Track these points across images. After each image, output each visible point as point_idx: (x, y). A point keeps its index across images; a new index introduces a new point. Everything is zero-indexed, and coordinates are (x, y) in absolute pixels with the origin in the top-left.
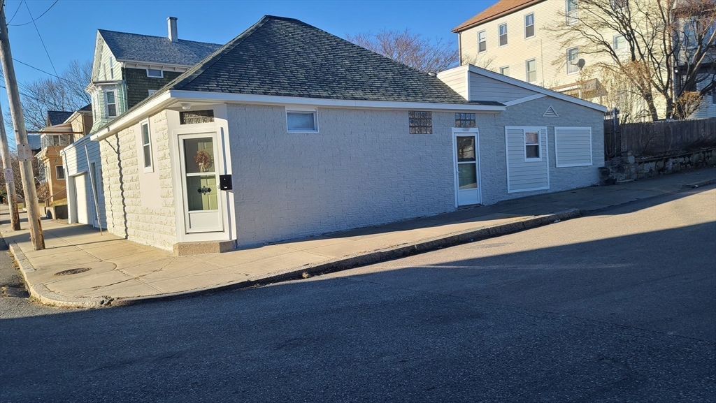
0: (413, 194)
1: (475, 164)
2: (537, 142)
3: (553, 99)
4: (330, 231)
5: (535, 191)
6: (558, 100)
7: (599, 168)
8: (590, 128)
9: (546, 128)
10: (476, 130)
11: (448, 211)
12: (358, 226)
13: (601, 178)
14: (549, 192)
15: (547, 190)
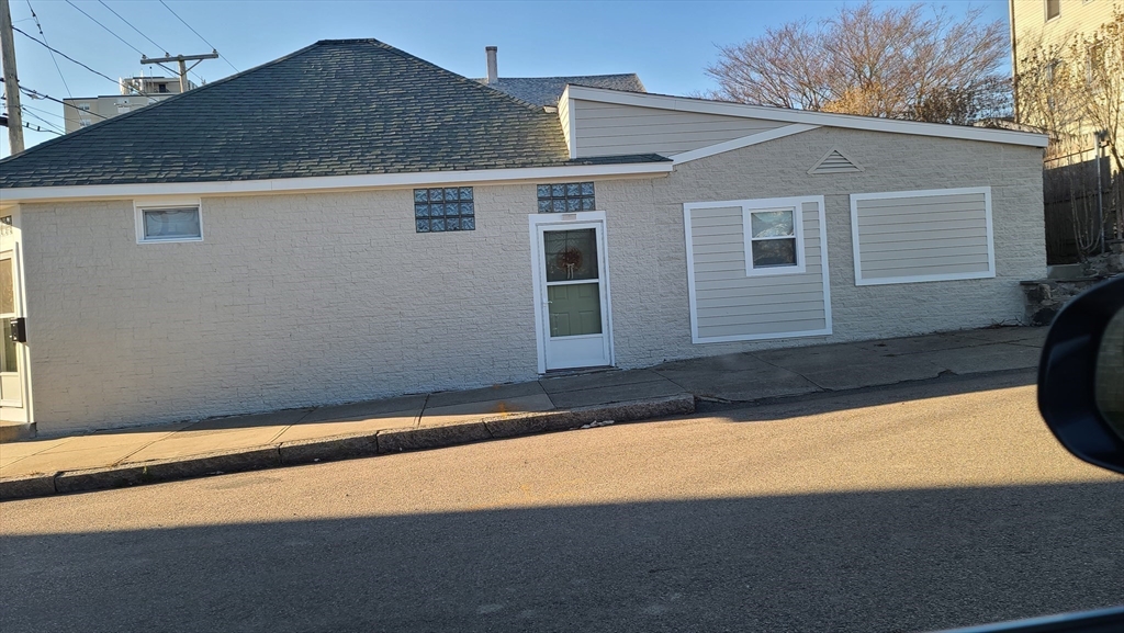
0: (423, 346)
1: (598, 284)
2: (791, 230)
3: (843, 132)
4: (225, 413)
5: (783, 340)
6: (863, 134)
7: (1023, 284)
8: (987, 190)
9: (820, 199)
10: (599, 215)
11: (516, 380)
12: (290, 406)
13: (1028, 308)
14: (829, 341)
15: (825, 337)
